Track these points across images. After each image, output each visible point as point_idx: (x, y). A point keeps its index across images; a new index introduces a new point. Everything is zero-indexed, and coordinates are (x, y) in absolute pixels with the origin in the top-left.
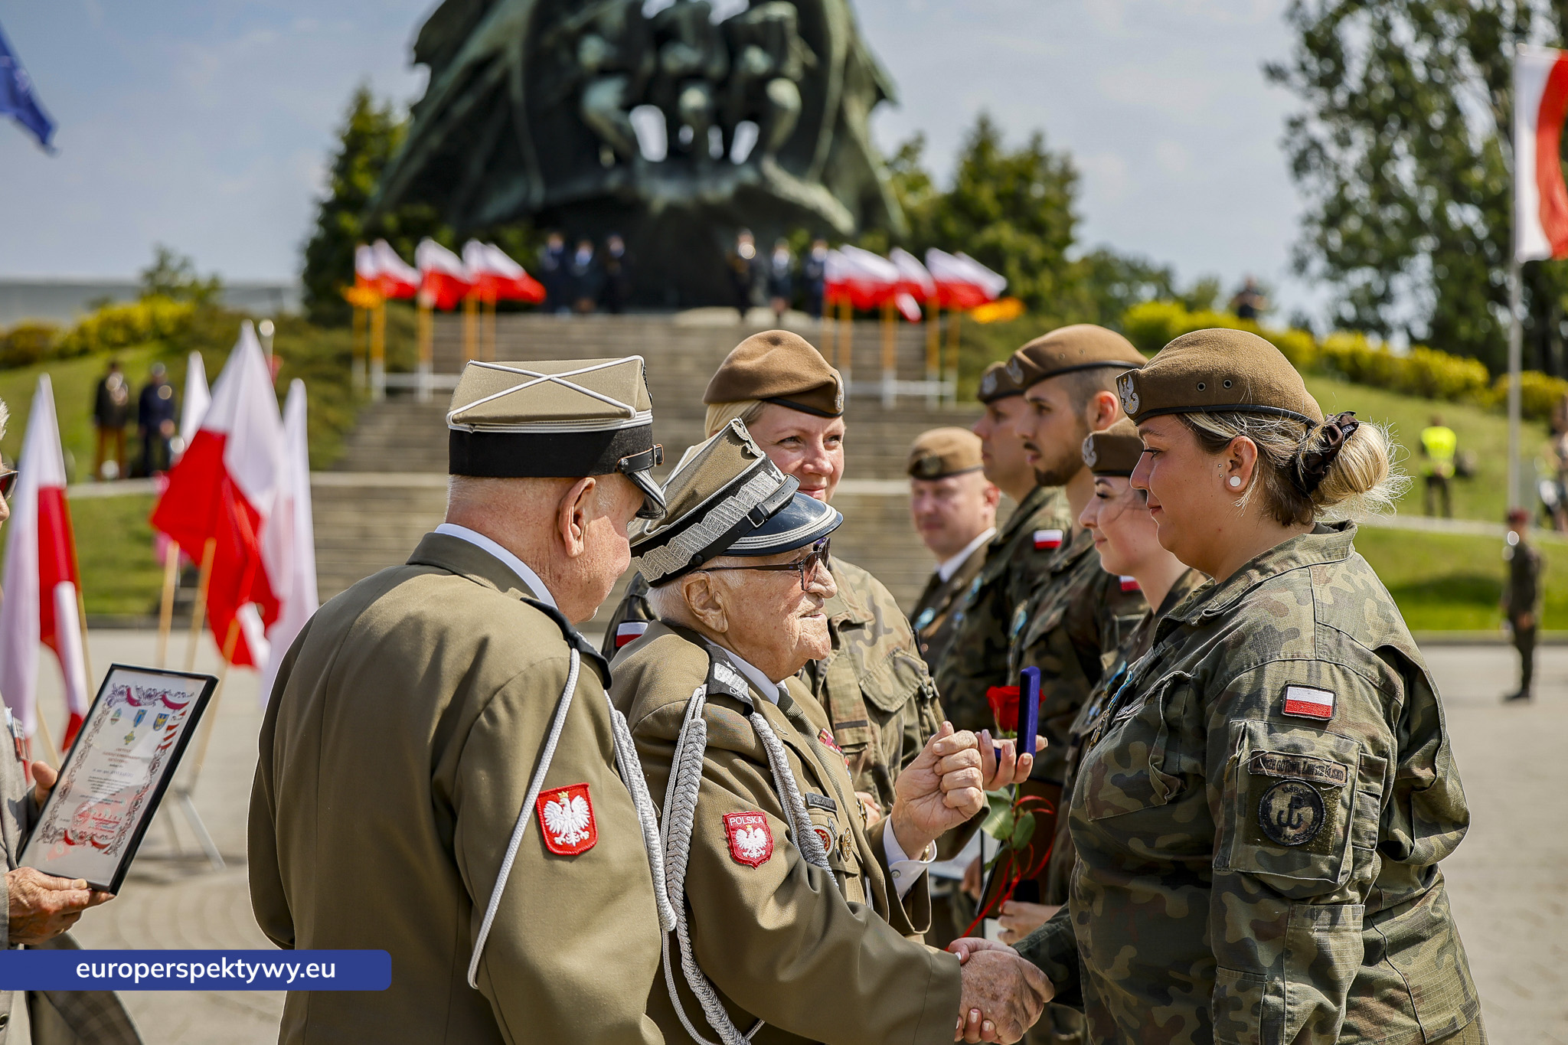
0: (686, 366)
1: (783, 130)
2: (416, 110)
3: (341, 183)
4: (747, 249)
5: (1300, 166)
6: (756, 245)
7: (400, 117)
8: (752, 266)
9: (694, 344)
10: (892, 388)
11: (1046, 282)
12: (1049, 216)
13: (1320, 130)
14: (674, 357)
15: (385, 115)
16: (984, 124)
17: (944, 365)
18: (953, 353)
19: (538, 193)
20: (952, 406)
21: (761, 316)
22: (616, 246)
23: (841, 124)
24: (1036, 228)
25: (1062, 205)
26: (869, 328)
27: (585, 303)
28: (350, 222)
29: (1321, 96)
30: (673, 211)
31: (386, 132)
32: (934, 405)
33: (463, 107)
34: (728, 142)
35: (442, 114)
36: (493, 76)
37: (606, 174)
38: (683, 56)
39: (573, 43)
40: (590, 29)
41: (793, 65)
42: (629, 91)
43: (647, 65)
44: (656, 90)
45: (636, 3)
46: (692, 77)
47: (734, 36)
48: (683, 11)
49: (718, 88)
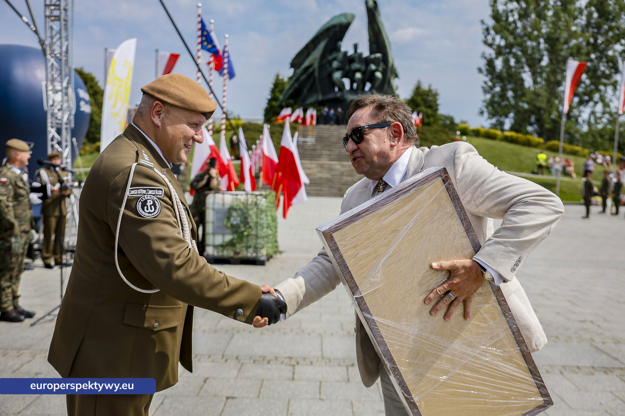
1: (377, 84)
2: (290, 78)
3: (272, 95)
5: (485, 91)
7: (287, 80)
11: (432, 119)
12: (432, 104)
13: (490, 84)
15: (282, 80)
16: (419, 82)
19: (320, 98)
22: (340, 110)
23: (389, 82)
24: (430, 107)
25: (435, 101)
27: (332, 122)
28: (275, 104)
29: (490, 76)
33: (304, 77)
34: (364, 86)
35: (297, 79)
36: (311, 70)
37: (337, 93)
38: (356, 66)
39: (330, 63)
40: (335, 59)
41: (380, 69)
42: (343, 74)
43: (347, 68)
44: (349, 74)
45: (345, 53)
46: (358, 70)
47: (367, 61)
48: (356, 55)
49: (364, 73)
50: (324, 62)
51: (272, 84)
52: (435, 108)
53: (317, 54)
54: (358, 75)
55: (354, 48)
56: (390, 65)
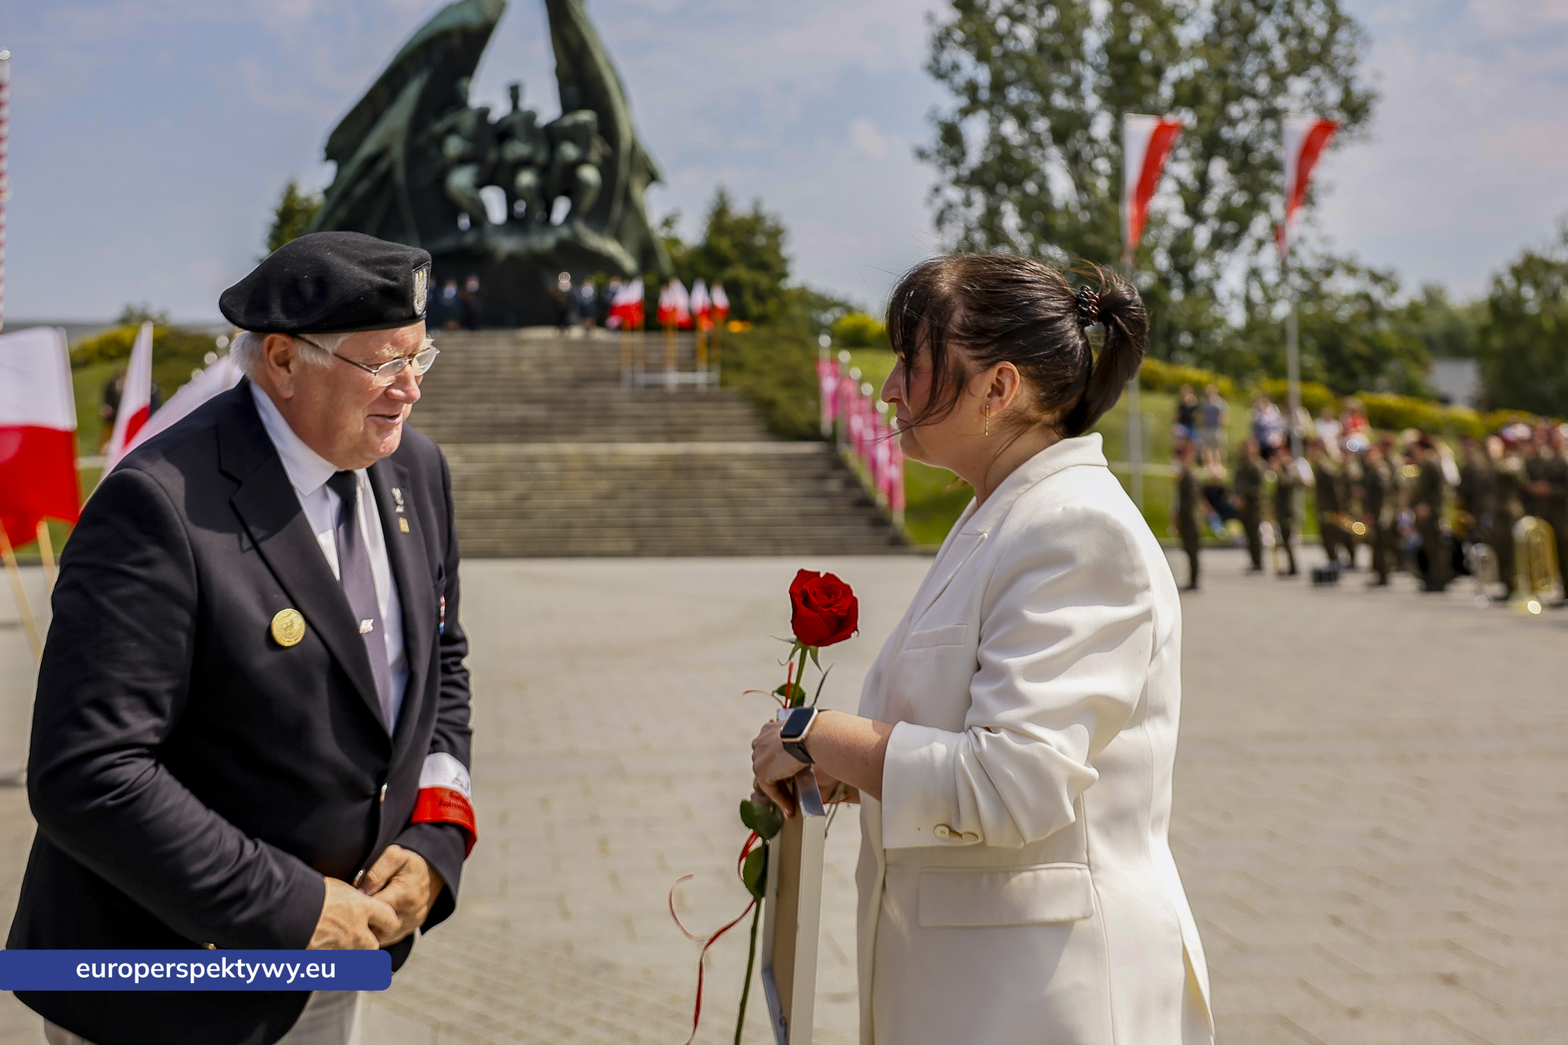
0: (526, 367)
1: (588, 200)
2: (327, 192)
4: (565, 282)
5: (940, 221)
6: (572, 281)
7: (318, 199)
8: (570, 296)
9: (530, 351)
10: (673, 378)
11: (772, 306)
12: (768, 257)
13: (954, 194)
14: (517, 360)
15: (307, 199)
17: (710, 361)
18: (717, 353)
20: (717, 389)
21: (576, 333)
22: (473, 284)
23: (628, 199)
24: (763, 267)
25: (776, 250)
26: (654, 338)
27: (452, 324)
29: (951, 173)
30: (512, 258)
31: (308, 211)
32: (702, 389)
33: (361, 189)
34: (549, 209)
35: (345, 194)
36: (382, 166)
37: (463, 233)
38: (518, 149)
39: (439, 141)
40: (452, 130)
41: (595, 155)
42: (478, 175)
43: (492, 155)
44: (498, 174)
45: (484, 113)
46: (525, 163)
47: (553, 135)
48: (517, 118)
49: (543, 171)
50: (422, 140)
51: (275, 213)
52: (778, 270)
53: (398, 116)
54: (526, 179)
55: (509, 97)
56: (625, 144)
